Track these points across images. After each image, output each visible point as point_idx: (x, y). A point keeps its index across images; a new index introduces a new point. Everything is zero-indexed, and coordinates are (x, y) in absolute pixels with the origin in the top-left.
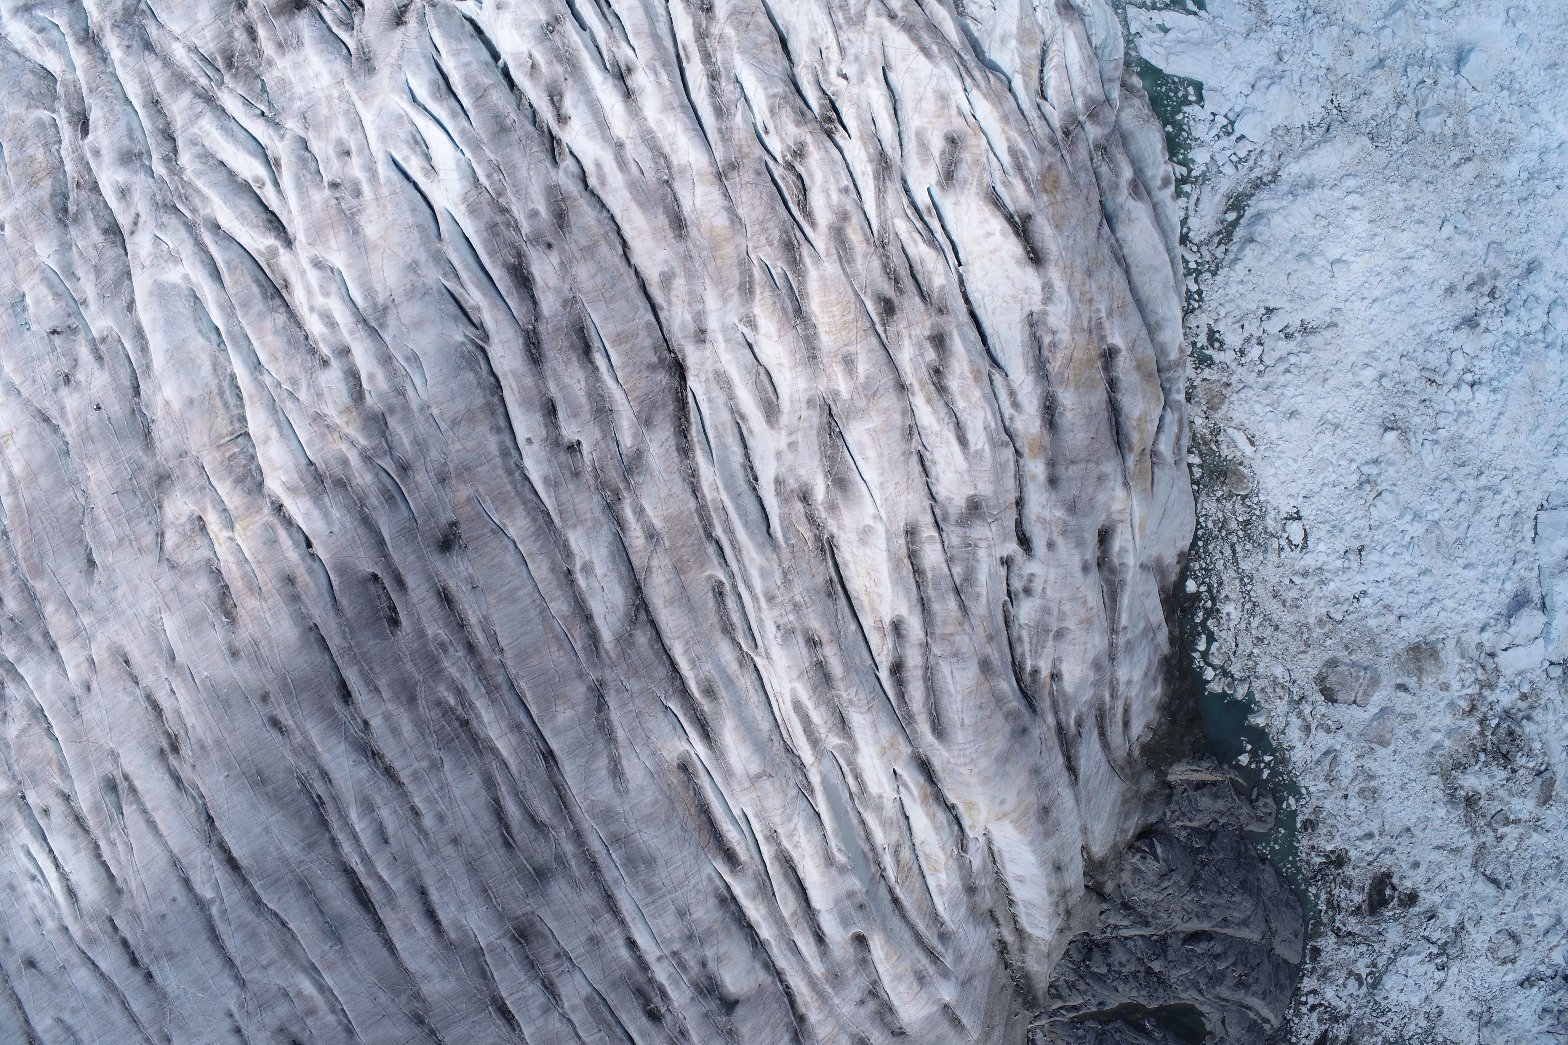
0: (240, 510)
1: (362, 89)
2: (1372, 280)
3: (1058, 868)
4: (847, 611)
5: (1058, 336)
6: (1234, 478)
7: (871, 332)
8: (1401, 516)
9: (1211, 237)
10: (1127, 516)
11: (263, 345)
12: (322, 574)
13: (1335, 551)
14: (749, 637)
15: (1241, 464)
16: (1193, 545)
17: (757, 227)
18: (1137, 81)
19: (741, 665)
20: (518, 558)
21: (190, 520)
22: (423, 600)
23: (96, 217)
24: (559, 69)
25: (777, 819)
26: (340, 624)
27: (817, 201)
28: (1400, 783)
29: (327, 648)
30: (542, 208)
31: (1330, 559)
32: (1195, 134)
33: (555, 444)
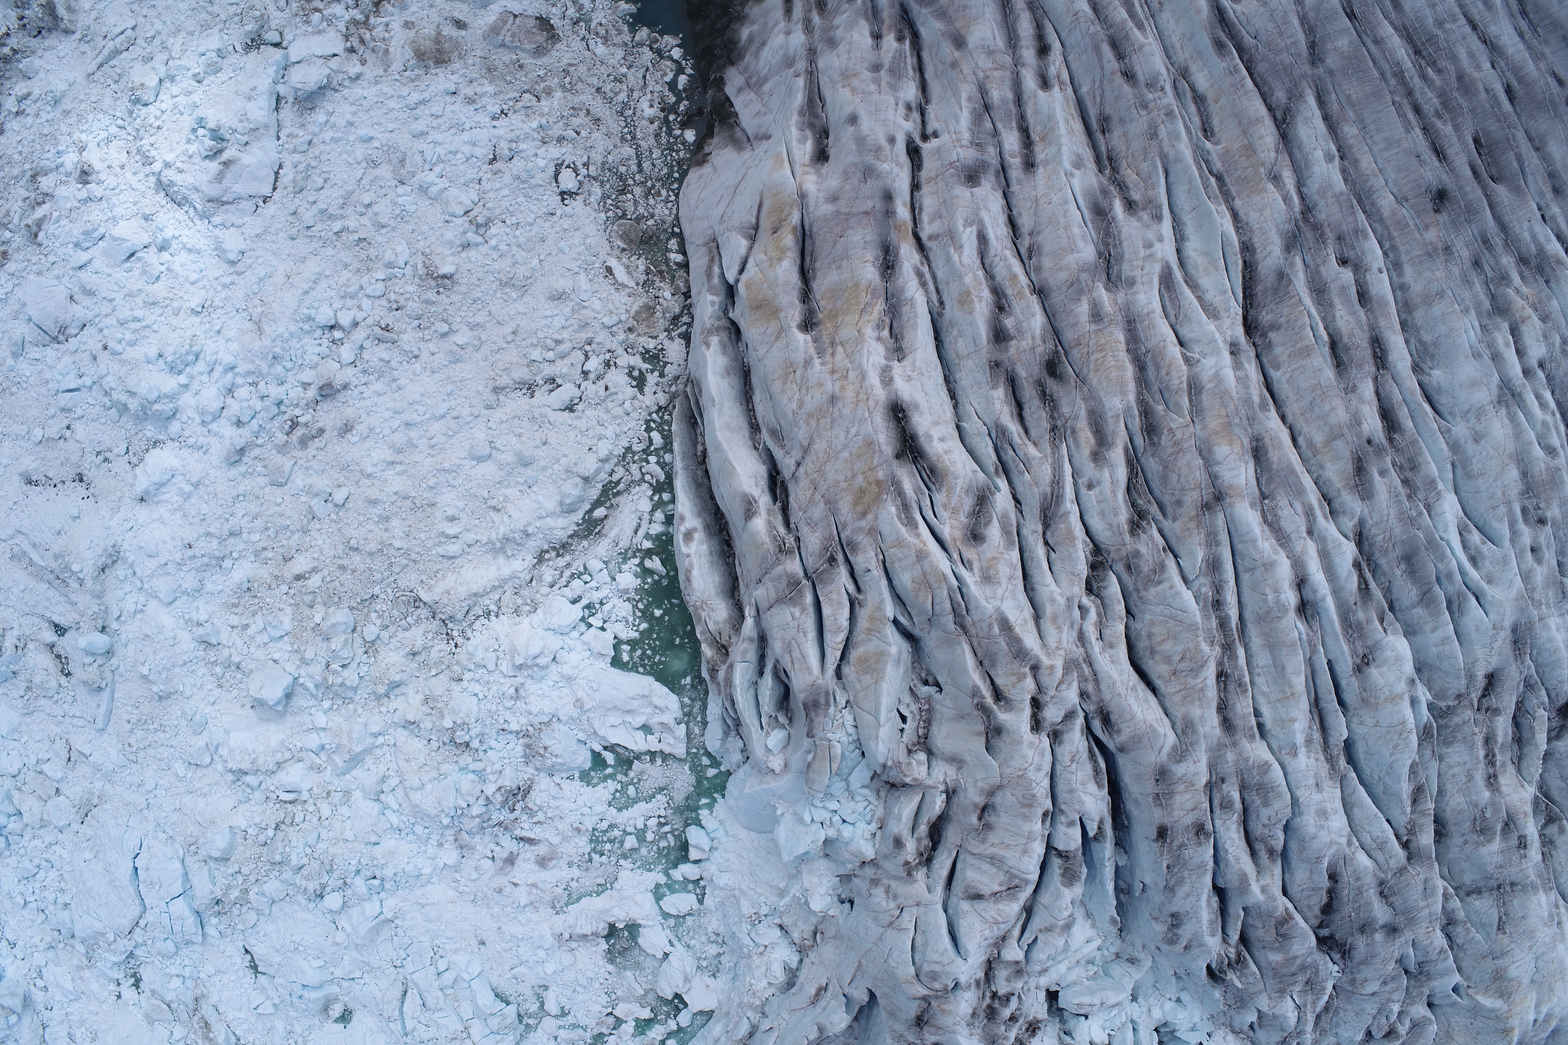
1: (1523, 611)
2: (443, 439)
4: (1089, 104)
5: (875, 335)
6: (632, 236)
7: (1070, 347)
8: (442, 192)
9: (627, 490)
10: (798, 171)
13: (525, 159)
16: (684, 174)
17: (1184, 447)
20: (1386, 175)
22: (1457, 155)
24: (1361, 616)
26: (1517, 148)
27: (1121, 472)
29: (1526, 133)
30: (1376, 478)
31: (533, 152)
32: (628, 606)
33: (1358, 267)
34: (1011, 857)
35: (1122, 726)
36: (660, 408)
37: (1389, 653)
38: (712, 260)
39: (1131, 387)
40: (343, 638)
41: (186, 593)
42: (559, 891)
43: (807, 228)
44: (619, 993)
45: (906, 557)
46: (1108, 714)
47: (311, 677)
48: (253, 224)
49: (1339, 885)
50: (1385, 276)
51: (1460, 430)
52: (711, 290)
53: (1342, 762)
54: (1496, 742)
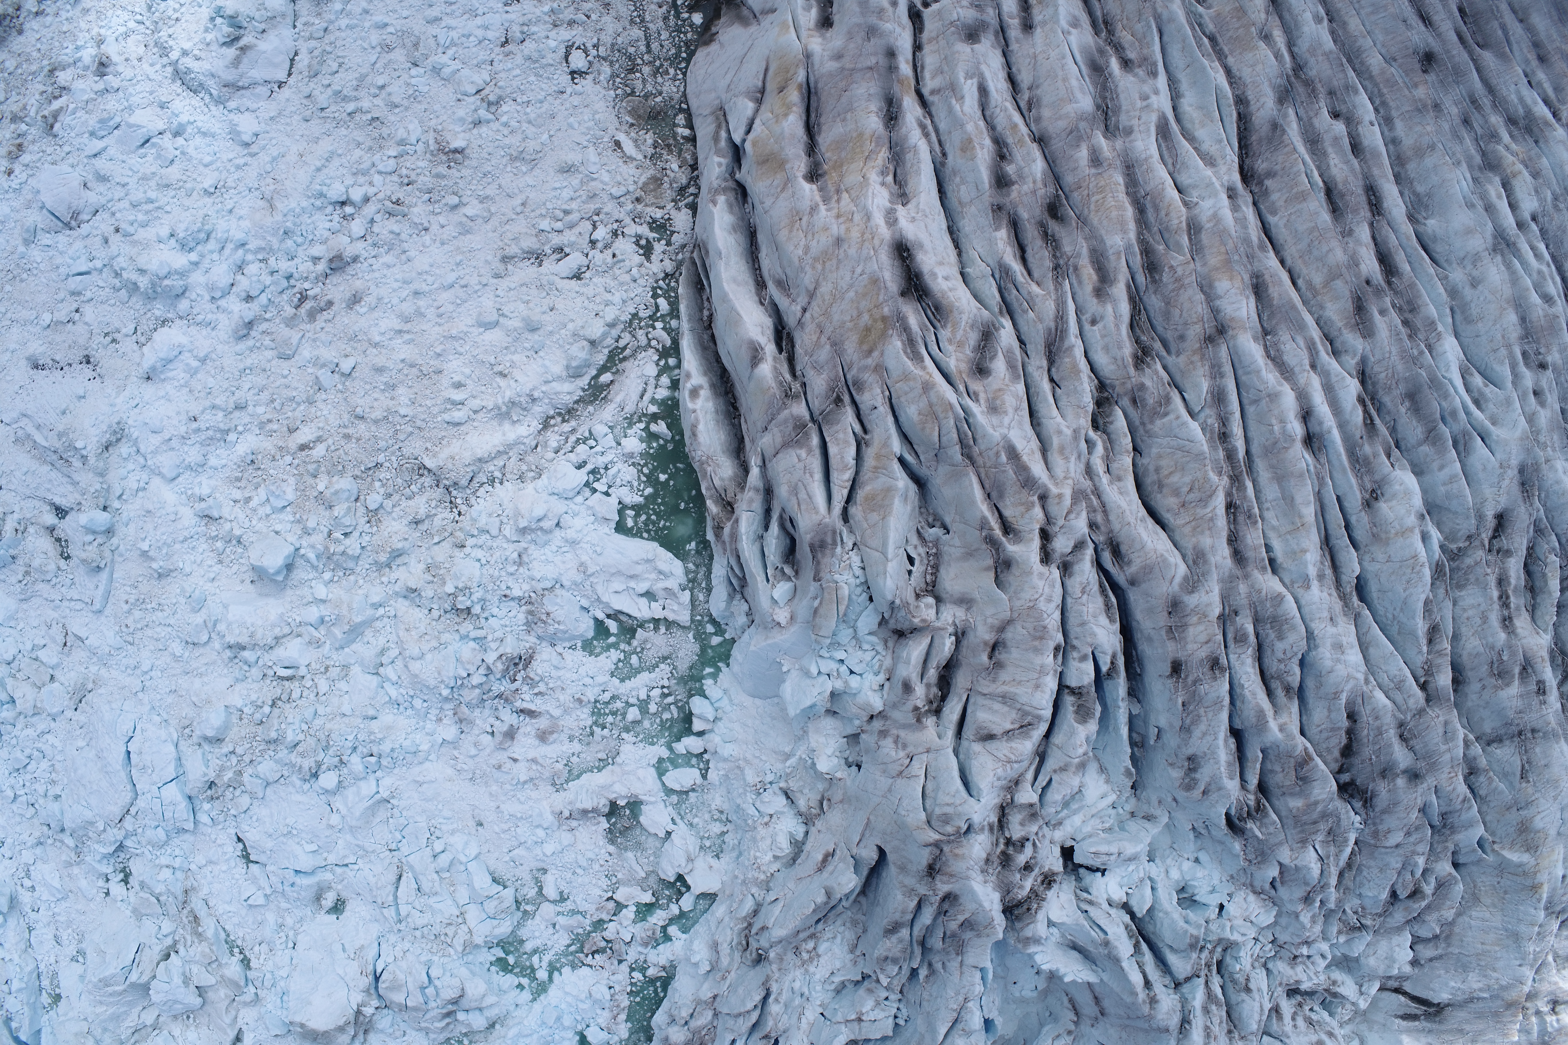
1: (1529, 451)
2: (451, 308)
5: (879, 180)
8: (454, 73)
9: (633, 355)
10: (803, 35)
12: (1518, 57)
13: (537, 41)
16: (691, 54)
17: (1185, 283)
20: (1374, 37)
22: (1443, 22)
24: (1368, 450)
27: (1124, 307)
30: (1376, 318)
31: (544, 34)
32: (633, 471)
33: (1350, 121)
34: (1023, 693)
35: (1132, 556)
36: (667, 275)
37: (1397, 487)
38: (719, 127)
39: (1132, 226)
40: (346, 505)
41: (189, 468)
42: (560, 766)
43: (812, 85)
44: (620, 876)
45: (912, 389)
46: (1118, 545)
47: (313, 547)
48: (268, 108)
49: (1358, 725)
50: (1376, 128)
51: (1457, 276)
52: (718, 153)
53: (1355, 599)
54: (1509, 583)
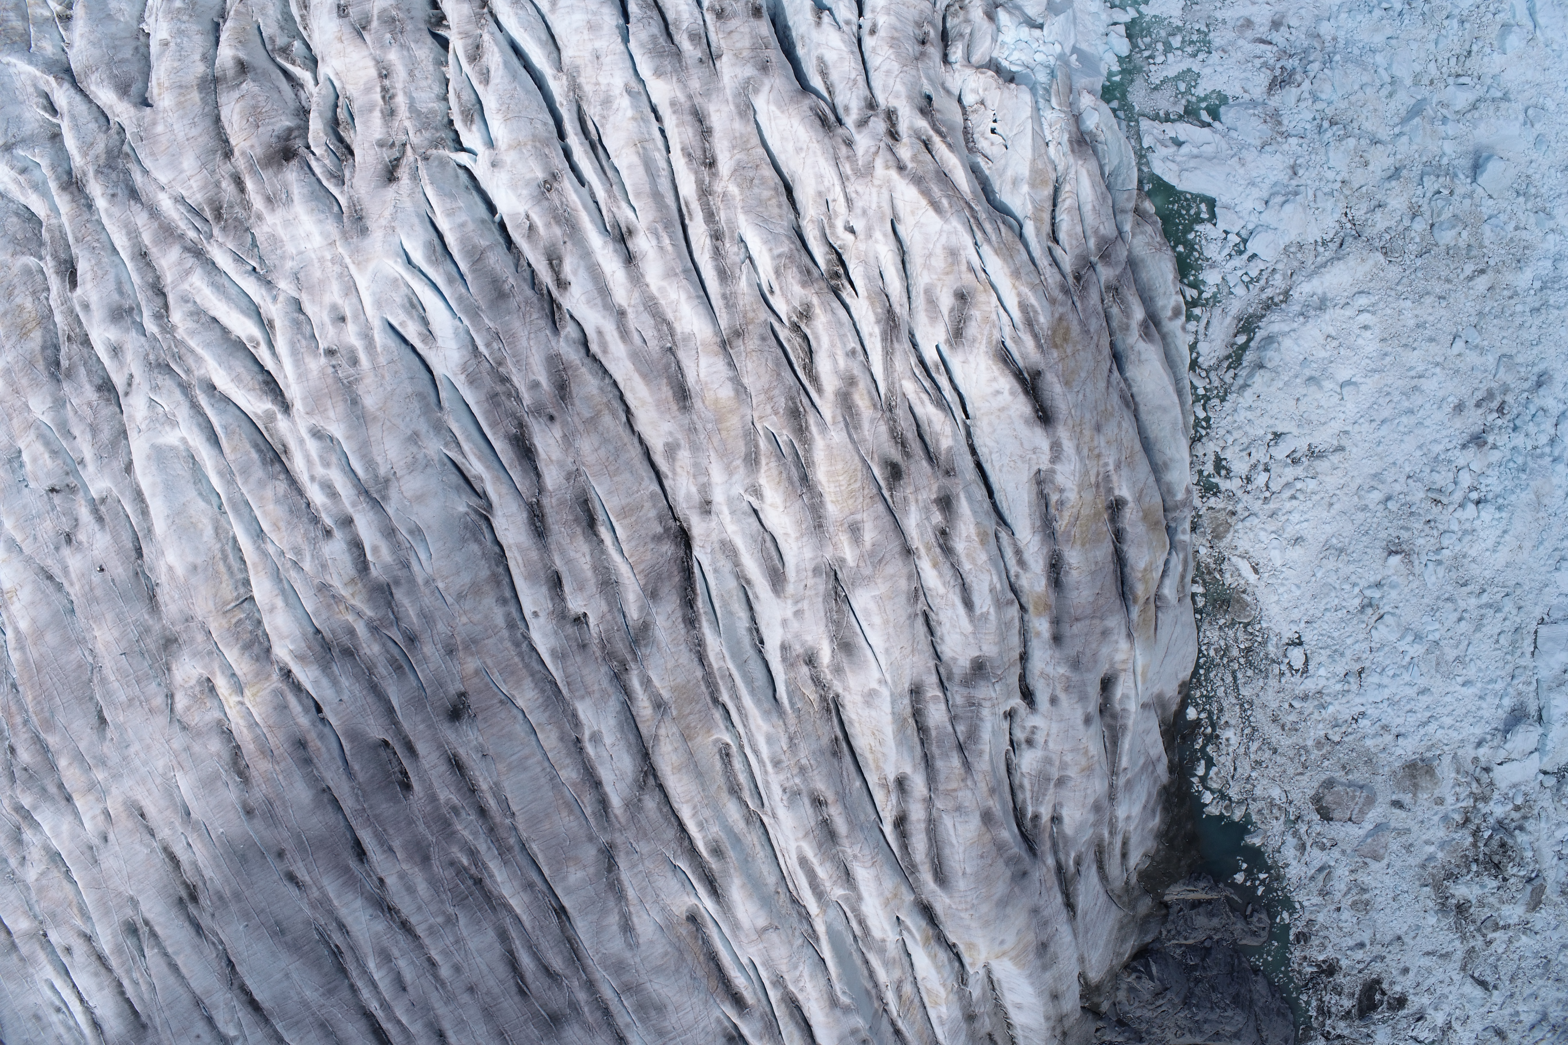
0: (249, 677)
1: (355, 251)
2: (1381, 401)
3: (1055, 997)
4: (852, 768)
5: (1065, 494)
6: (1237, 606)
7: (877, 499)
8: (1402, 637)
9: (1220, 361)
10: (1130, 665)
11: (265, 513)
12: (333, 739)
13: (1335, 675)
14: (756, 796)
15: (1244, 592)
16: (1195, 673)
17: (762, 397)
18: (1149, 206)
19: (748, 822)
20: (527, 727)
21: (199, 682)
22: (434, 767)
23: (89, 372)
24: (557, 231)
25: (783, 967)
26: (353, 788)
27: (824, 366)
28: (1392, 895)
29: (340, 808)
30: (543, 379)
31: (1330, 682)
32: (1207, 254)
33: (562, 616)
35: (809, 113)
37: (522, 195)
39: (818, 457)
40: (1442, 218)
43: (1123, 603)
46: (823, 126)
47: (1462, 182)
48: (1550, 596)
50: (528, 611)
52: (1186, 546)
54: (382, 112)
